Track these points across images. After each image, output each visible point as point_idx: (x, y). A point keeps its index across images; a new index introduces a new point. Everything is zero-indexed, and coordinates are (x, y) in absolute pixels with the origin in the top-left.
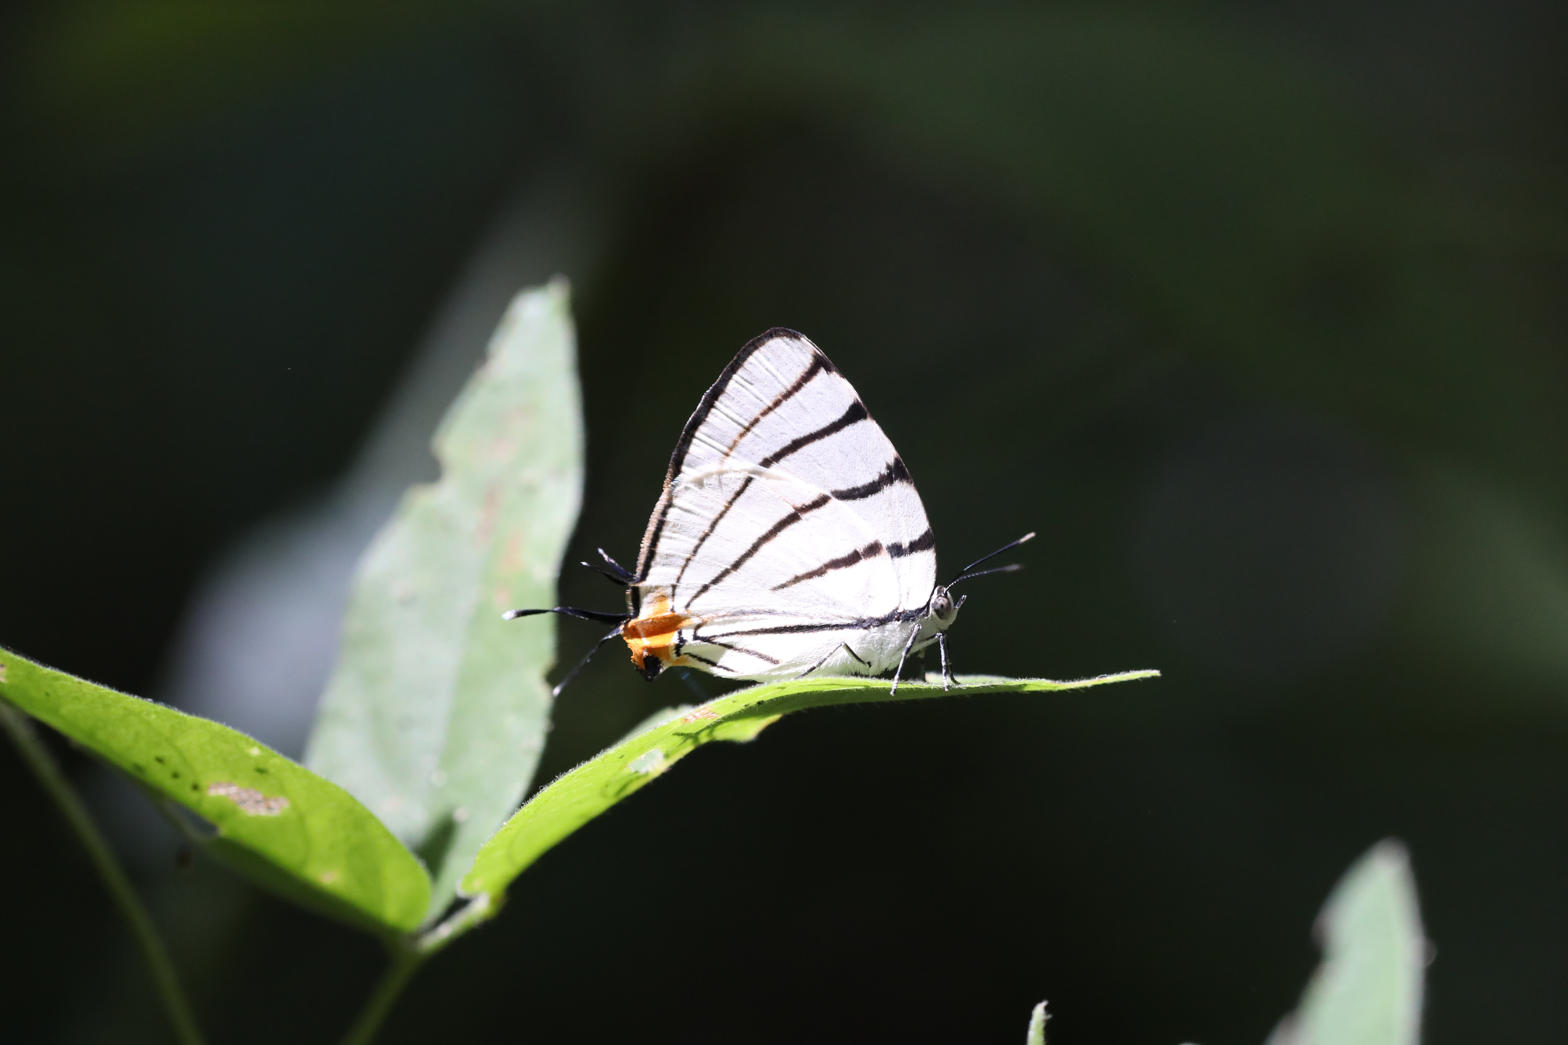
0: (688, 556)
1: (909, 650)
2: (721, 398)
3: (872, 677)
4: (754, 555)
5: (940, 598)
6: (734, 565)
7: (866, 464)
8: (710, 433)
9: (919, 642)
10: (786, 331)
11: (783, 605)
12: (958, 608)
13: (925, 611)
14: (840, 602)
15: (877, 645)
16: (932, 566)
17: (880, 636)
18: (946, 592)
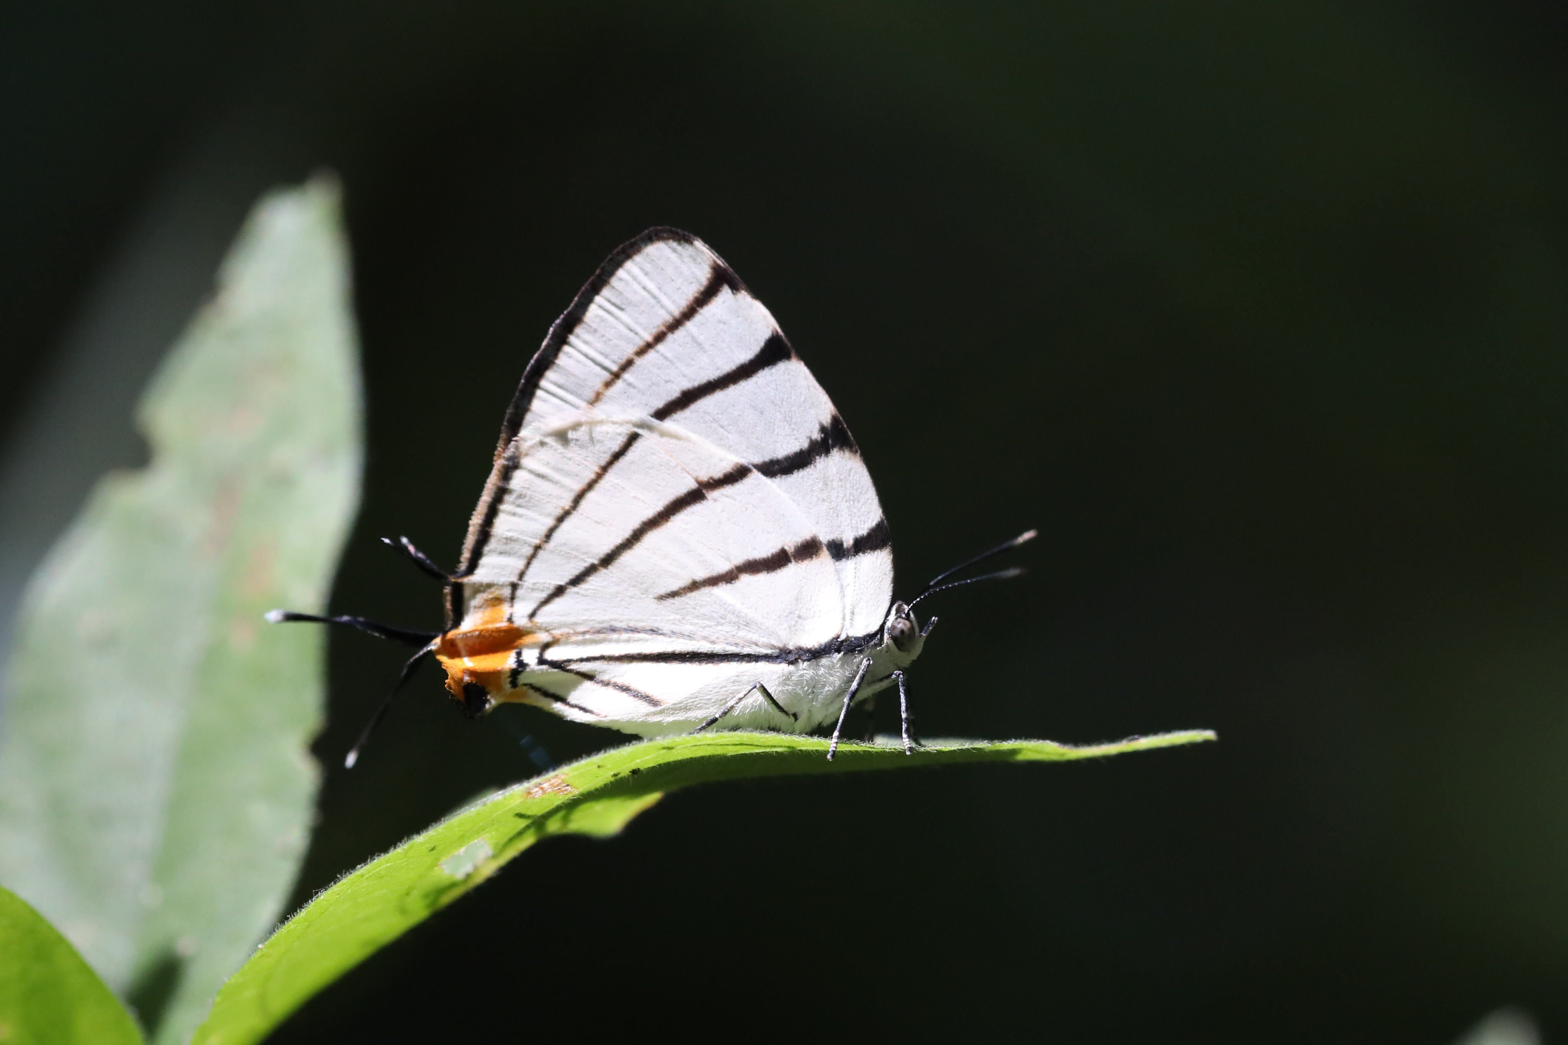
0: (538, 541)
1: (854, 694)
2: (578, 330)
3: (800, 734)
4: (634, 547)
5: (899, 620)
6: (604, 559)
7: (790, 425)
8: (561, 381)
9: (868, 684)
11: (673, 621)
12: (925, 635)
13: (878, 639)
14: (756, 623)
15: (806, 688)
16: (887, 574)
17: (812, 674)
18: (908, 611)
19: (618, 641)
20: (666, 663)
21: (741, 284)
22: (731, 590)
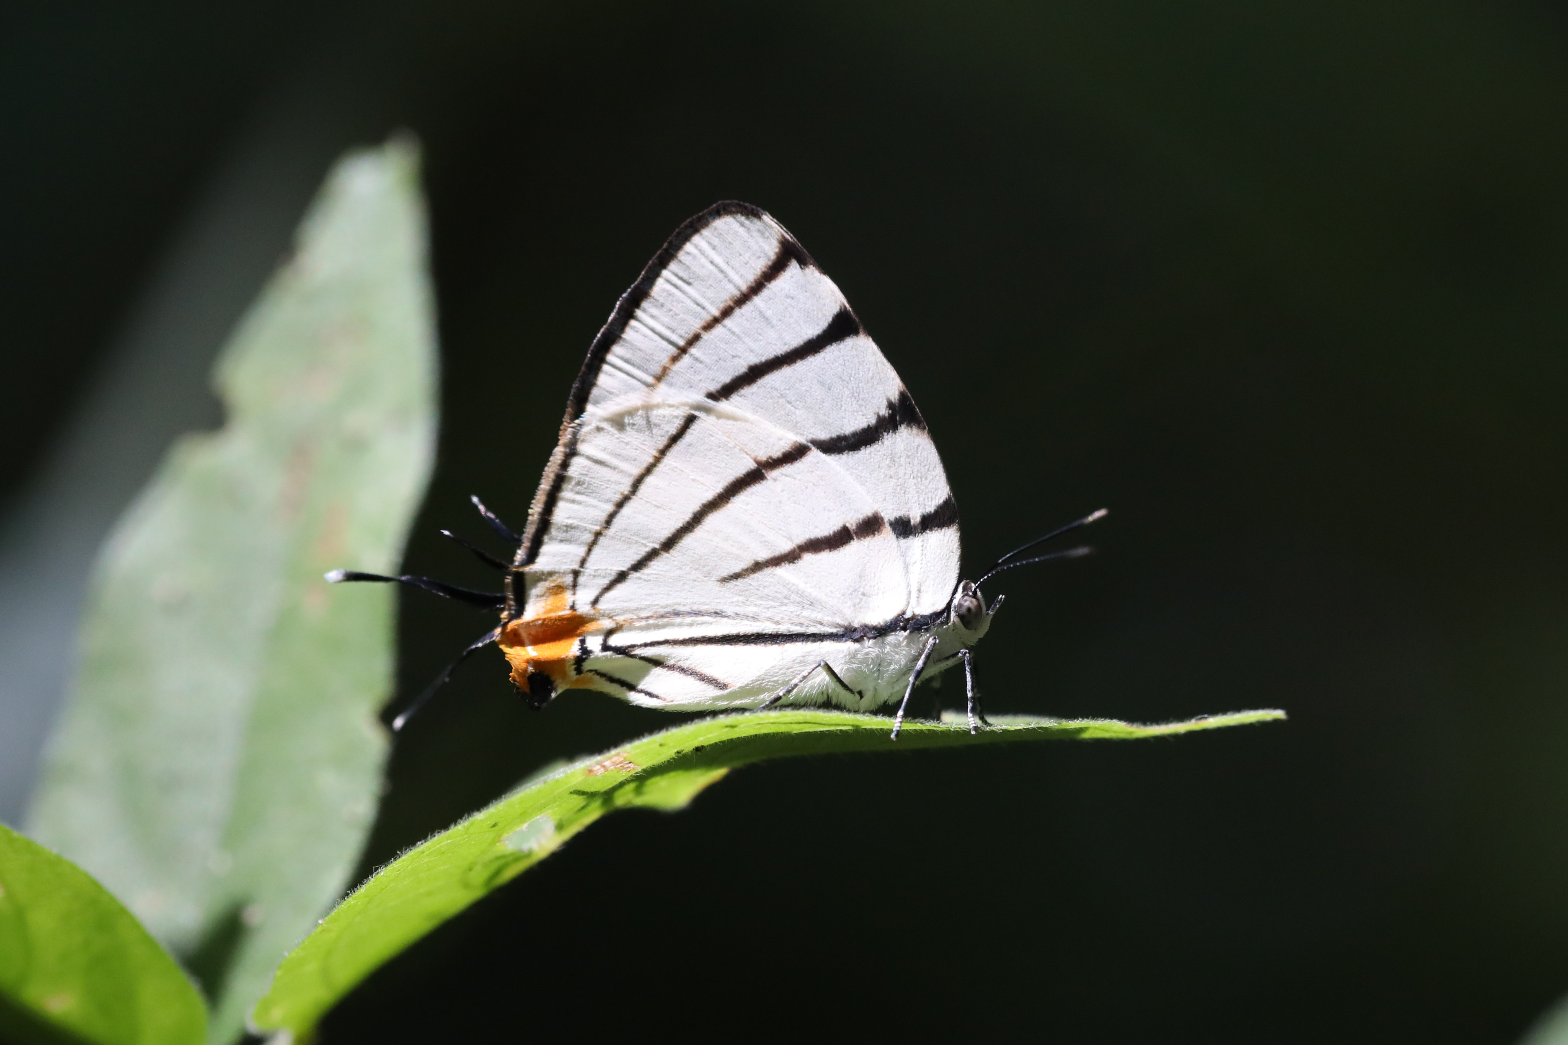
0: (598, 528)
1: (919, 674)
2: (645, 304)
3: (864, 713)
4: (695, 530)
5: (966, 598)
6: (664, 543)
7: (858, 401)
8: (628, 356)
9: (934, 662)
10: (740, 206)
11: (736, 603)
12: (991, 613)
13: (944, 618)
14: (820, 602)
15: (872, 666)
16: (954, 551)
17: (878, 652)
18: (975, 589)
19: (680, 625)
20: (731, 645)
21: (810, 259)
22: (794, 570)
